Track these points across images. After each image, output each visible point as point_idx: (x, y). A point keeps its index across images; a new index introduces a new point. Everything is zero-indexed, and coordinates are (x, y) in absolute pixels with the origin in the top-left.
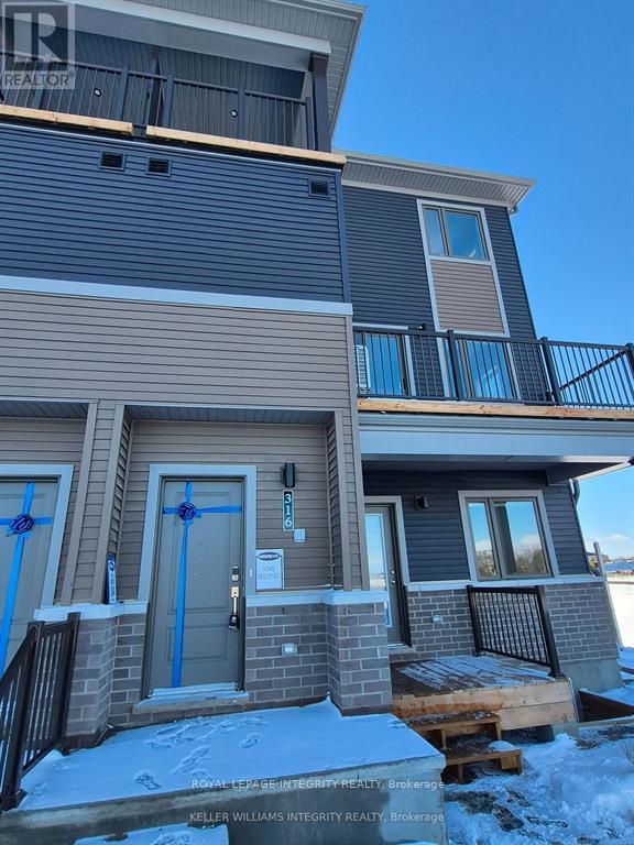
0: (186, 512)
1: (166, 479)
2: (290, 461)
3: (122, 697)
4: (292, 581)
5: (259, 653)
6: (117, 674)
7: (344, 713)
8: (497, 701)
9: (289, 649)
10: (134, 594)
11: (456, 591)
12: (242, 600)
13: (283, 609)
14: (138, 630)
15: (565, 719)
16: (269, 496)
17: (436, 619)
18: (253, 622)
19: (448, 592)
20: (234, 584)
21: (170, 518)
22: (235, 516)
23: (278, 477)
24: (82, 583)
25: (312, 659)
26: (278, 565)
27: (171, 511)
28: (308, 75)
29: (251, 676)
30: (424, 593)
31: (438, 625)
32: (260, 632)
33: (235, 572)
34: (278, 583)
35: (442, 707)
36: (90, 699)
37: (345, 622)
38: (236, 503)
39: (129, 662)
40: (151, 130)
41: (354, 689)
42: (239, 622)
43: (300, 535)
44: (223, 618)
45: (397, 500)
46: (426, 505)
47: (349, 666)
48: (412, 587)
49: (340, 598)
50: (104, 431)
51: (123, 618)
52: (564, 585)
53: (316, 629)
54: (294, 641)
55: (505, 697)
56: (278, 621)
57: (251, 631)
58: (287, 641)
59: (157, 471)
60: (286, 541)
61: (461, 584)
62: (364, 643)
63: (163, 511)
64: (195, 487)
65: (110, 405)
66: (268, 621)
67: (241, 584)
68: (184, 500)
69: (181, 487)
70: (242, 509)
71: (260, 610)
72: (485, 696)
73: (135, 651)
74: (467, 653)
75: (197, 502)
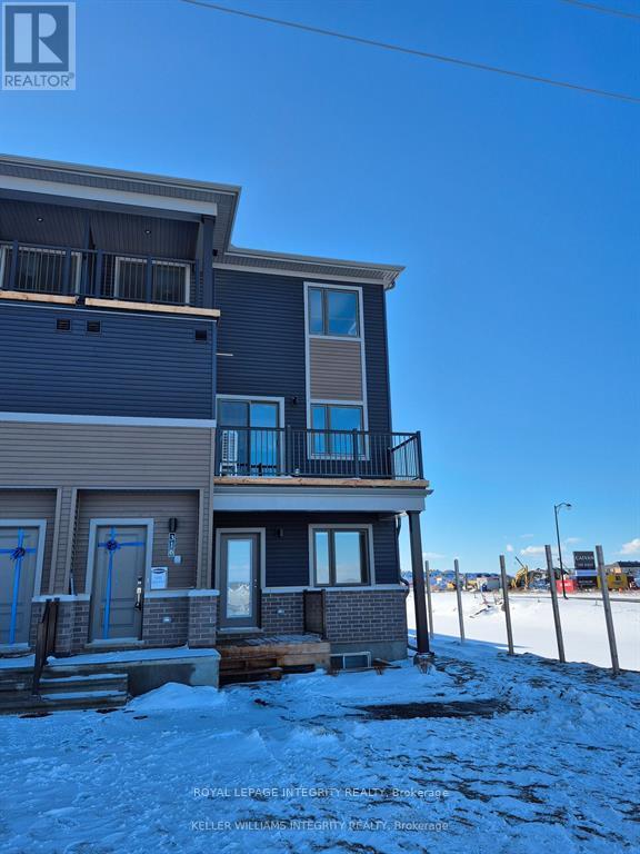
0: (111, 546)
1: (99, 527)
2: (174, 515)
3: (78, 641)
4: (171, 585)
5: (151, 622)
6: (74, 641)
7: (190, 648)
8: (285, 651)
9: (167, 620)
10: (83, 591)
11: (297, 594)
12: (142, 595)
13: (165, 599)
14: (85, 609)
15: (323, 661)
16: (161, 536)
17: (280, 611)
18: (148, 606)
19: (291, 594)
20: (139, 586)
21: (102, 549)
22: (141, 548)
23: (166, 525)
24: (59, 584)
25: (179, 625)
26: (164, 576)
27: (102, 545)
28: (201, 224)
29: (146, 633)
30: (274, 594)
31: (281, 615)
32: (151, 611)
33: (140, 580)
34: (163, 586)
35: (252, 652)
36: (66, 637)
37: (194, 605)
38: (141, 539)
39: (81, 624)
40: (88, 302)
41: (194, 637)
42: (141, 607)
43: (178, 559)
44: (132, 604)
45: (263, 531)
46: (282, 535)
47: (194, 626)
48: (265, 590)
49: (193, 593)
50: (66, 504)
51: (77, 603)
52: (375, 591)
53: (183, 610)
54: (168, 615)
55: (290, 649)
56: (161, 606)
57: (147, 611)
58: (166, 616)
59: (94, 523)
60: (169, 562)
61: (300, 589)
62: (203, 615)
63: (98, 545)
64: (116, 531)
65: (69, 489)
66: (156, 605)
67: (143, 586)
68: (110, 538)
69: (109, 531)
70: (145, 544)
71: (152, 600)
72: (279, 648)
73: (84, 619)
74: (299, 633)
75: (119, 540)
